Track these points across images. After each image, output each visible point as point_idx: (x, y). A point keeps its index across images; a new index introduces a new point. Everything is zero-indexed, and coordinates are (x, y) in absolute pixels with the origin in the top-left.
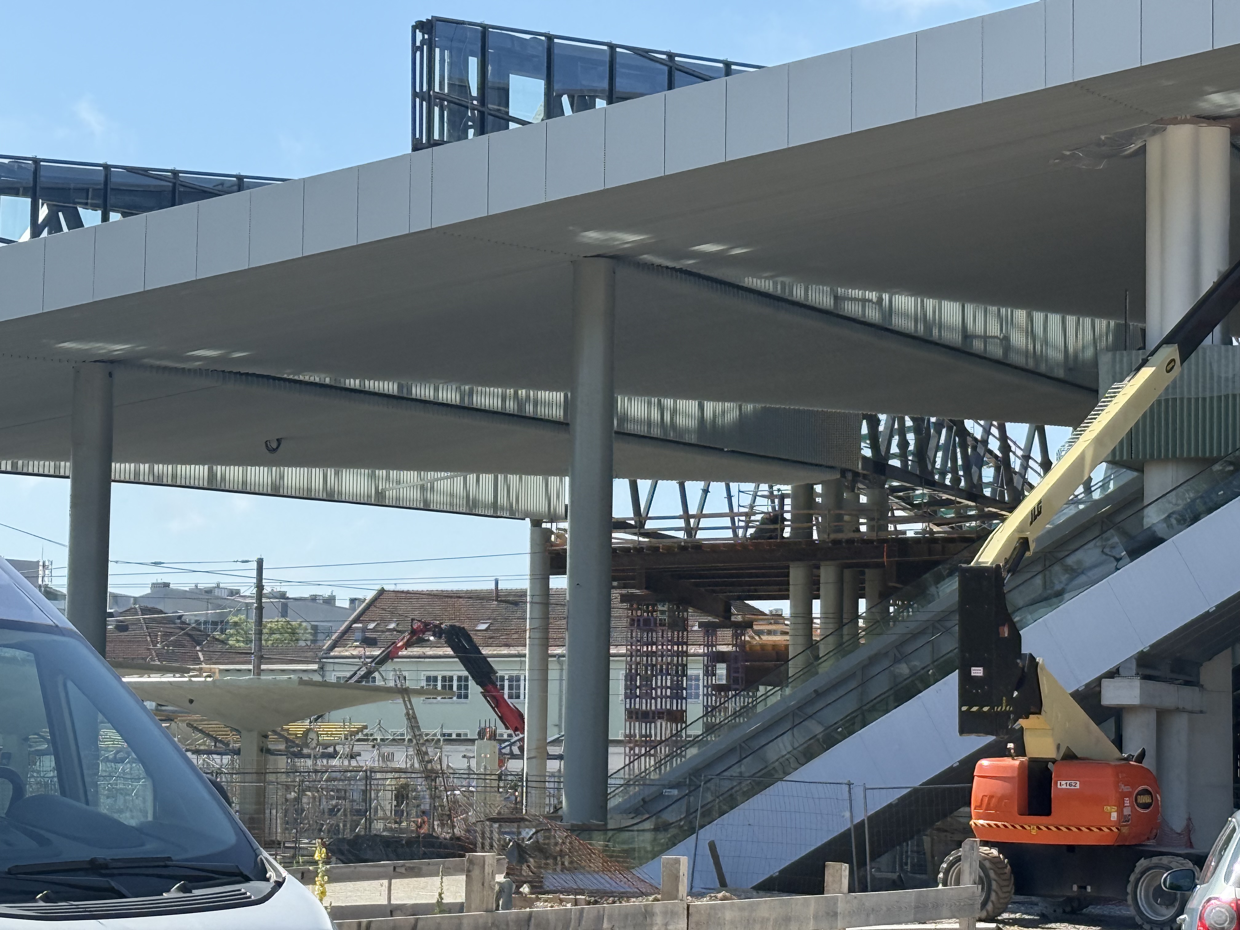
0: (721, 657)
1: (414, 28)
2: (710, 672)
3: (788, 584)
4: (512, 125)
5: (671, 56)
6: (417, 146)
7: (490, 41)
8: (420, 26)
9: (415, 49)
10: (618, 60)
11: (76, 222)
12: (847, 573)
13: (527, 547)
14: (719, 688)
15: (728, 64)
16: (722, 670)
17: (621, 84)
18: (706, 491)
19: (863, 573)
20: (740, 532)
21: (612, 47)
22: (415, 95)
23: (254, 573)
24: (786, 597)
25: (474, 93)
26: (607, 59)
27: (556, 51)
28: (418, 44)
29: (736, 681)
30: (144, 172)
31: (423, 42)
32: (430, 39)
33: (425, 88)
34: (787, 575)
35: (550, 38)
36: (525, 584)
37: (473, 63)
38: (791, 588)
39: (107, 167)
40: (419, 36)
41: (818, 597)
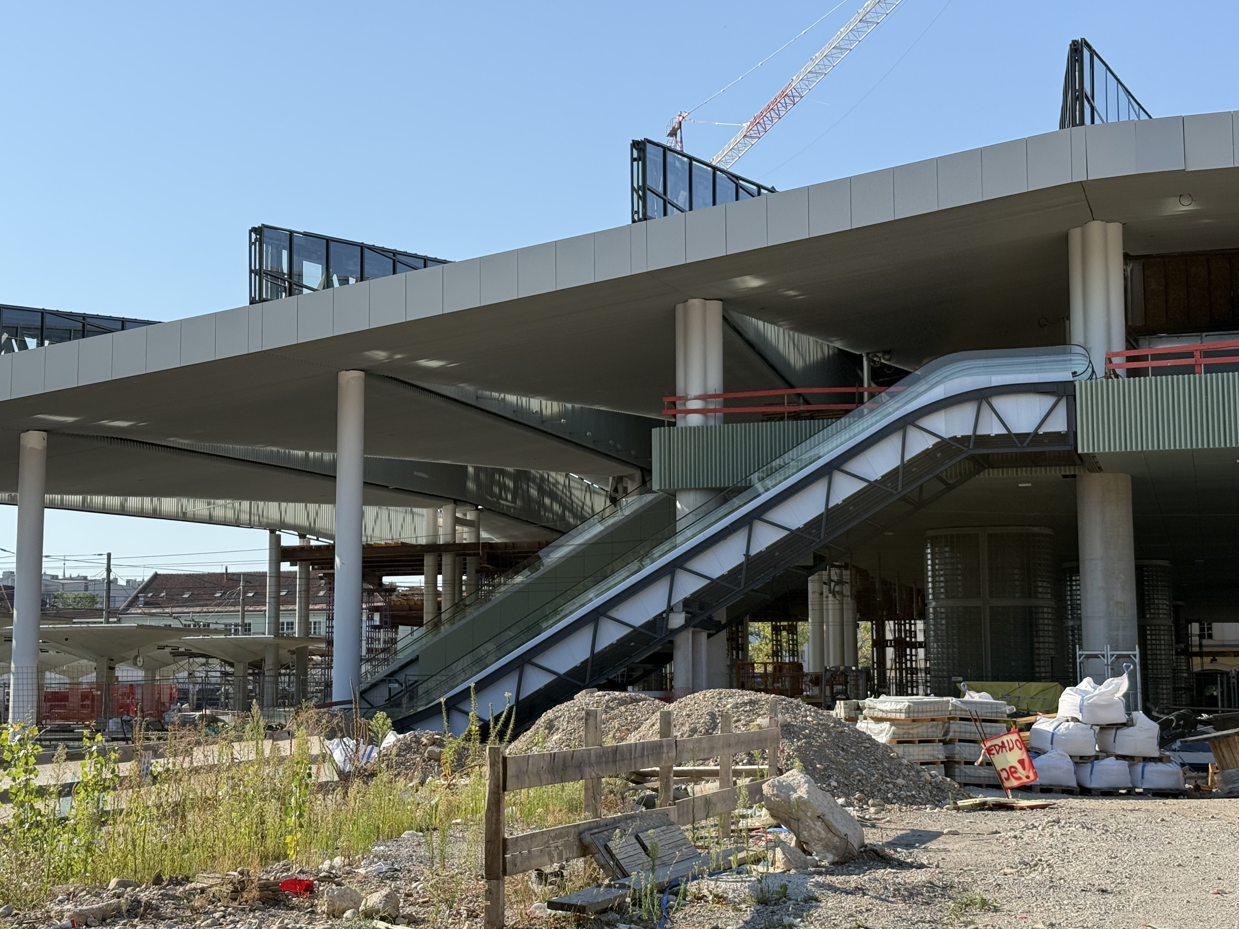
0: (377, 609)
1: (251, 231)
2: (370, 618)
3: (423, 565)
4: (305, 291)
5: (395, 253)
6: (251, 303)
7: (295, 241)
8: (254, 230)
9: (251, 244)
10: (365, 254)
11: (23, 346)
12: (457, 558)
13: (267, 546)
14: (375, 627)
15: (425, 259)
16: (377, 617)
17: (368, 270)
19: (465, 559)
21: (362, 246)
22: (251, 271)
23: (105, 561)
24: (422, 574)
25: (285, 271)
26: (359, 252)
27: (331, 247)
28: (253, 241)
29: (386, 623)
31: (256, 239)
32: (260, 238)
33: (257, 268)
34: (423, 560)
35: (327, 239)
36: (265, 568)
37: (285, 254)
38: (425, 568)
39: (43, 311)
40: (253, 236)
41: (440, 573)
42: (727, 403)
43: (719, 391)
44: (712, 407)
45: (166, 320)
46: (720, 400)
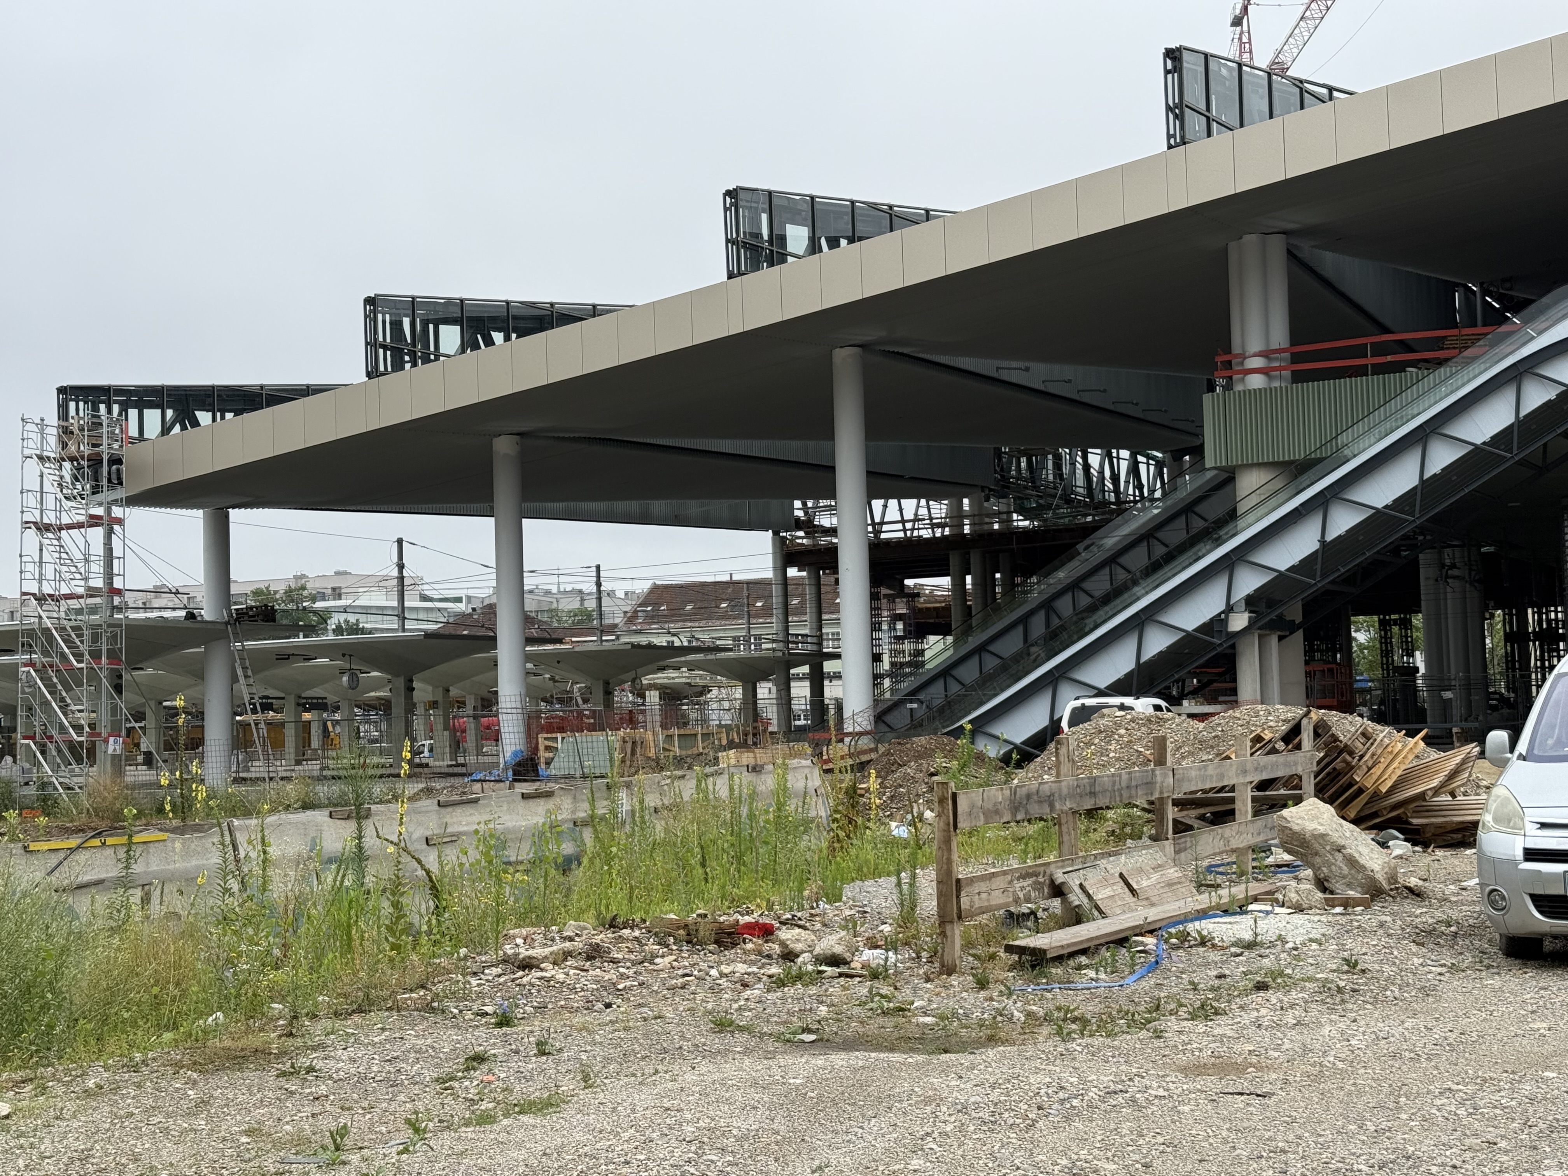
0: (900, 617)
1: (725, 195)
2: (892, 628)
3: (948, 565)
4: (790, 259)
5: (891, 207)
6: (730, 276)
7: (775, 201)
8: (728, 193)
9: (726, 209)
10: (857, 211)
11: (490, 342)
12: (987, 554)
13: (770, 550)
14: (898, 638)
15: (927, 211)
16: (900, 626)
17: (860, 229)
18: (885, 506)
19: (996, 555)
20: (909, 533)
21: (853, 202)
22: (728, 241)
23: (594, 574)
24: (946, 575)
25: (766, 237)
26: (850, 210)
27: (817, 207)
28: (728, 205)
29: (910, 632)
30: (532, 305)
31: (731, 204)
32: (736, 202)
33: (734, 236)
34: (948, 559)
35: (813, 198)
36: (769, 574)
37: (764, 217)
38: (950, 568)
39: (508, 303)
40: (728, 200)
41: (969, 573)
42: (1296, 358)
43: (1285, 344)
44: (1276, 364)
45: (639, 303)
46: (1287, 355)
